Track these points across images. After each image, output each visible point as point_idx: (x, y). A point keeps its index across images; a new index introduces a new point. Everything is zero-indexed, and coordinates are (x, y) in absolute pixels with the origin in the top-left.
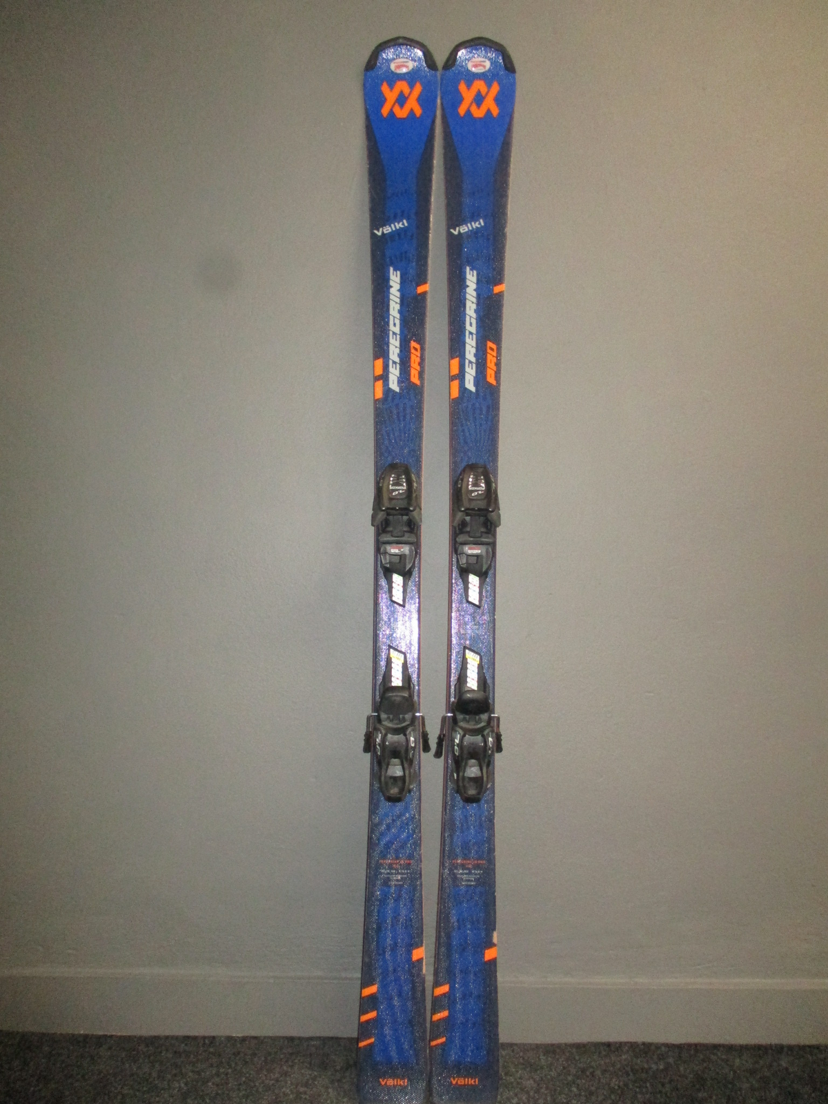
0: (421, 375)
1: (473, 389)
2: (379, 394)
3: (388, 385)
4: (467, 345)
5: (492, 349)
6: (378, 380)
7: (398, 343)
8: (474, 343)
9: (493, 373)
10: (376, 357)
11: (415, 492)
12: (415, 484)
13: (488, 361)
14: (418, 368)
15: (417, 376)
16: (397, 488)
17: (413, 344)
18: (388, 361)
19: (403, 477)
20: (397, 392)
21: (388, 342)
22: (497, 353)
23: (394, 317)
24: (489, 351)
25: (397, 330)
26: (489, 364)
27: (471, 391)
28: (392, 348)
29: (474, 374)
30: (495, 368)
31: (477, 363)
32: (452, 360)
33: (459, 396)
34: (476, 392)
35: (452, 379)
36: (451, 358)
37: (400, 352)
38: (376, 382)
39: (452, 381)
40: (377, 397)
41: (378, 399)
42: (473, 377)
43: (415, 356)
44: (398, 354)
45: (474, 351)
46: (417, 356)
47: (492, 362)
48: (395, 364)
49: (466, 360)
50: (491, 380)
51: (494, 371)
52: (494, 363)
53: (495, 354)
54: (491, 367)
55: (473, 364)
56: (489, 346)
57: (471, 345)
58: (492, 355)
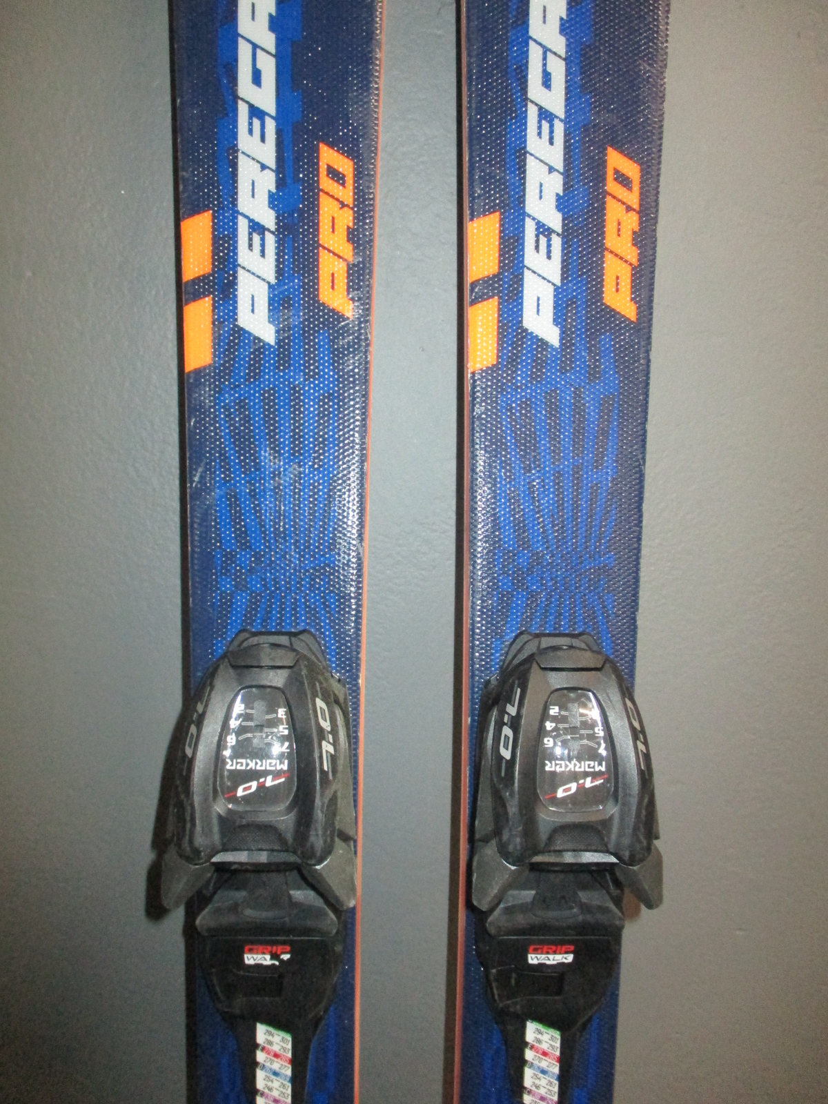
0: (359, 277)
1: (552, 335)
2: (200, 354)
3: (235, 318)
4: (531, 163)
5: (623, 180)
6: (197, 296)
7: (268, 153)
8: (556, 155)
9: (625, 274)
10: (183, 208)
11: (326, 784)
13: (610, 228)
14: (347, 250)
15: (342, 282)
16: (253, 764)
17: (329, 156)
18: (235, 223)
19: (281, 713)
20: (266, 345)
21: (234, 149)
22: (643, 196)
23: (255, 47)
24: (612, 185)
25: (265, 97)
26: (611, 240)
27: (543, 344)
28: (247, 171)
29: (556, 276)
30: (632, 254)
31: (567, 235)
32: (472, 220)
33: (498, 363)
34: (562, 344)
35: (471, 295)
36: (467, 212)
37: (277, 187)
38: (186, 304)
39: (473, 303)
40: (191, 364)
41: (198, 372)
42: (551, 288)
43: (336, 205)
44: (271, 195)
45: (555, 184)
46: (343, 205)
47: (623, 230)
48: (259, 234)
49: (527, 220)
50: (620, 299)
51: (631, 264)
52: (630, 233)
53: (633, 199)
54: (619, 252)
55: (554, 236)
56: (615, 169)
57: (546, 164)
58: (623, 203)
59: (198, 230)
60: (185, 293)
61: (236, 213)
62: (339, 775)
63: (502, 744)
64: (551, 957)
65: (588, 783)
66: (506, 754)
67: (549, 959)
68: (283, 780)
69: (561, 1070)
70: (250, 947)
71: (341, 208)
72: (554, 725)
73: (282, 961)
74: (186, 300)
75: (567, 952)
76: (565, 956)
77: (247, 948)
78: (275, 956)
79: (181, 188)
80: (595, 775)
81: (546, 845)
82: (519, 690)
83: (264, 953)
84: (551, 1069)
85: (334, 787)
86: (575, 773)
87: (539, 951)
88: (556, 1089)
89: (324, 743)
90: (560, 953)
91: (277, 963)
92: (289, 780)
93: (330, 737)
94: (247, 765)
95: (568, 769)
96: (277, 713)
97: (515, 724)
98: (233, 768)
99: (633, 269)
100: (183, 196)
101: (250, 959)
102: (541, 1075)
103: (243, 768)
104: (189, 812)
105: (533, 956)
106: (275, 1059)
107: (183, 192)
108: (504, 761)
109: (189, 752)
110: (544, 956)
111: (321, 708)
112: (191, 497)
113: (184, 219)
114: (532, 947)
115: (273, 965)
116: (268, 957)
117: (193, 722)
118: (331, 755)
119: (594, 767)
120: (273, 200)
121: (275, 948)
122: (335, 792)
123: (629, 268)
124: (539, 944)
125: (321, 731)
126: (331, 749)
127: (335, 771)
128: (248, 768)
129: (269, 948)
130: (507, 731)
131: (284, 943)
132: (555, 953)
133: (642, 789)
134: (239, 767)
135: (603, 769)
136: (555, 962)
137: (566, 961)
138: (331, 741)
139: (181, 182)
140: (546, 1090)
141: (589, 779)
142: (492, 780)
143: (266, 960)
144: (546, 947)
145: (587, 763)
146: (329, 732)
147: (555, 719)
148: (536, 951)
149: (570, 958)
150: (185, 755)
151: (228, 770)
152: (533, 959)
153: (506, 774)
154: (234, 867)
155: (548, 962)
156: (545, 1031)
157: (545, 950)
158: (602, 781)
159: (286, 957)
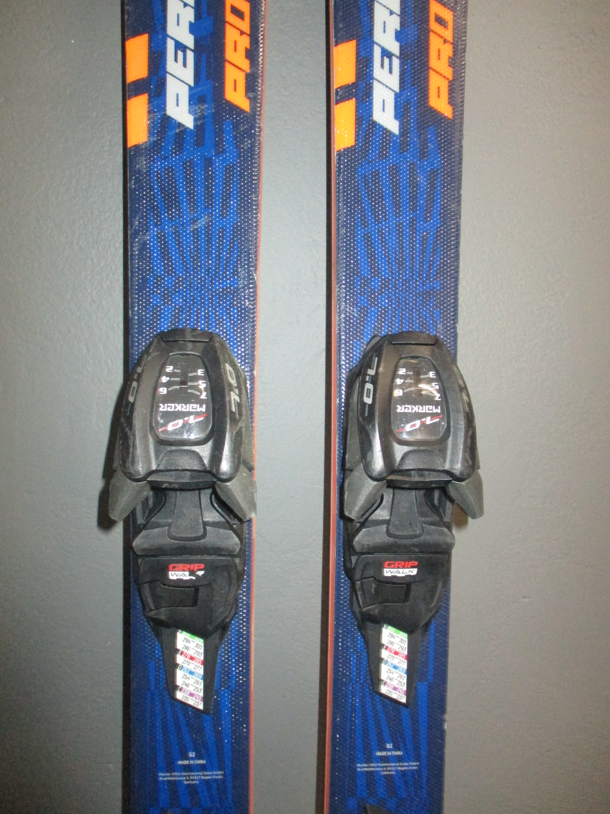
1: (393, 126)
2: (139, 134)
3: (164, 109)
4: (377, 7)
6: (137, 93)
9: (444, 86)
10: (128, 31)
11: (234, 421)
12: (234, 397)
13: (433, 54)
15: (241, 86)
16: (180, 407)
18: (165, 43)
19: (200, 372)
20: (187, 129)
22: (455, 33)
24: (434, 25)
26: (434, 62)
27: (386, 132)
29: (395, 85)
30: (448, 72)
31: (403, 57)
32: (336, 45)
33: (356, 145)
34: (400, 132)
35: (336, 98)
36: (333, 40)
37: (195, 19)
38: (129, 99)
39: (337, 102)
40: (132, 141)
41: (137, 147)
42: (393, 94)
43: (238, 33)
44: (191, 24)
45: (394, 23)
46: (242, 33)
47: (442, 55)
48: (182, 51)
49: (375, 46)
50: (440, 103)
51: (448, 79)
52: (447, 57)
53: (448, 34)
54: (438, 70)
55: (394, 58)
56: (435, 14)
57: (388, 8)
58: (442, 37)
59: (138, 47)
60: (129, 90)
61: (165, 36)
62: (244, 417)
63: (365, 395)
64: (401, 570)
65: (428, 421)
66: (368, 401)
67: (399, 573)
68: (202, 419)
69: (409, 666)
70: (174, 565)
71: (241, 35)
72: (402, 381)
73: (197, 576)
74: (129, 96)
75: (413, 567)
76: (411, 570)
77: (171, 566)
78: (192, 573)
79: (126, 17)
80: (433, 415)
81: (399, 465)
82: (377, 359)
83: (184, 571)
84: (401, 665)
85: (240, 425)
86: (419, 413)
87: (393, 566)
88: (405, 681)
89: (232, 393)
90: (408, 568)
91: (194, 578)
92: (207, 418)
93: (237, 391)
94: (175, 407)
95: (413, 411)
96: (197, 372)
97: (374, 380)
98: (165, 410)
99: (449, 82)
100: (127, 23)
101: (173, 575)
102: (393, 670)
103: (173, 410)
104: (132, 440)
105: (388, 570)
106: (191, 661)
107: (128, 19)
108: (367, 406)
109: (131, 399)
110: (395, 570)
111: (230, 371)
112: (131, 236)
113: (128, 39)
114: (387, 563)
115: (191, 580)
116: (187, 573)
117: (134, 380)
118: (238, 403)
119: (432, 410)
120: (193, 28)
121: (192, 565)
122: (241, 428)
123: (447, 82)
124: (391, 560)
125: (230, 385)
126: (238, 399)
127: (240, 414)
128: (176, 410)
129: (188, 566)
130: (369, 386)
131: (200, 562)
132: (404, 567)
133: (468, 423)
134: (169, 409)
135: (439, 411)
136: (404, 575)
137: (412, 574)
138: (238, 393)
139: (126, 13)
140: (398, 682)
141: (429, 418)
142: (358, 420)
143: (185, 576)
144: (397, 563)
145: (427, 407)
146: (235, 387)
147: (401, 377)
148: (389, 566)
149: (414, 572)
150: (128, 402)
151: (161, 412)
152: (388, 572)
153: (368, 415)
154: (165, 486)
155: (399, 575)
156: (396, 635)
157: (396, 565)
158: (438, 420)
159: (201, 573)
